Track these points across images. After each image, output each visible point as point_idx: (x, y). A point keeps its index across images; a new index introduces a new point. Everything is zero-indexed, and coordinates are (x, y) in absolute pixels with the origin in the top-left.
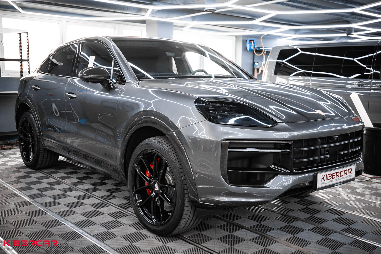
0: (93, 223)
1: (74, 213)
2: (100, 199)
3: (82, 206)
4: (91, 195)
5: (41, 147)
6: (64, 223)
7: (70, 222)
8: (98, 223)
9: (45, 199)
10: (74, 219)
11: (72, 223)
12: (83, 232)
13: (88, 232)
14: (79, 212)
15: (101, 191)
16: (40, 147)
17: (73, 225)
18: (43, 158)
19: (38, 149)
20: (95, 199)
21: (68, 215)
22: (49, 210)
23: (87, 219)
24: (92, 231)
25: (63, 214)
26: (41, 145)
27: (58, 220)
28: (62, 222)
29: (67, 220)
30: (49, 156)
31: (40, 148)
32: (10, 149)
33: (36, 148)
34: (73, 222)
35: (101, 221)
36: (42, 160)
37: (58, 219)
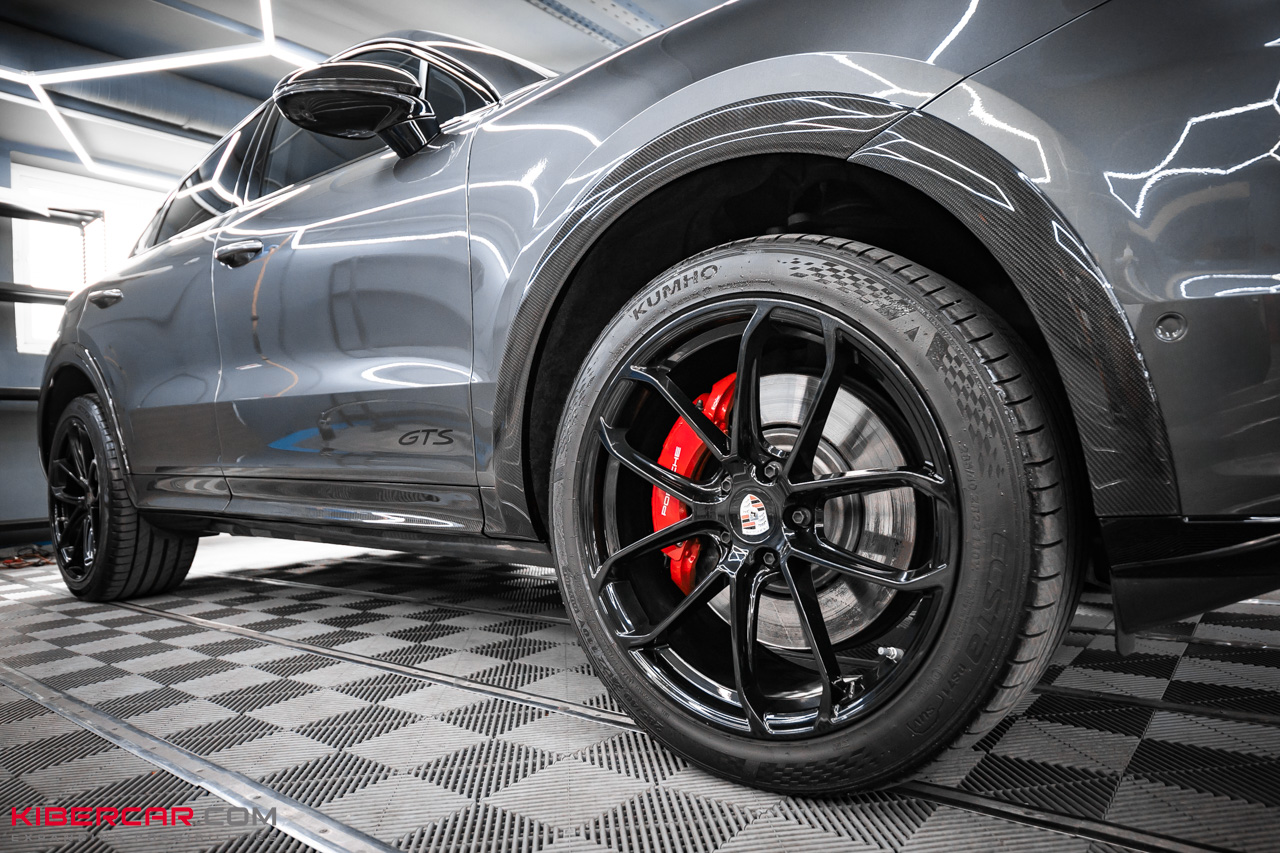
0: (376, 772)
1: (264, 729)
2: (374, 662)
3: (300, 697)
4: (333, 653)
5: (125, 512)
6: (203, 784)
7: (240, 775)
8: (403, 769)
9: (120, 684)
10: (260, 759)
11: (253, 782)
12: (325, 831)
13: (356, 824)
14: (287, 725)
15: (371, 638)
16: (120, 512)
17: (260, 793)
18: (135, 554)
19: (111, 520)
20: (355, 665)
21: (229, 743)
22: (131, 727)
23: (333, 751)
24: (380, 815)
25: (201, 742)
26: (124, 503)
27: (172, 771)
28: (191, 781)
29: (223, 769)
30: (158, 546)
31: (119, 515)
32: (36, 565)
33: (107, 517)
34: (257, 777)
35: (415, 752)
36: (130, 559)
37: (170, 766)
